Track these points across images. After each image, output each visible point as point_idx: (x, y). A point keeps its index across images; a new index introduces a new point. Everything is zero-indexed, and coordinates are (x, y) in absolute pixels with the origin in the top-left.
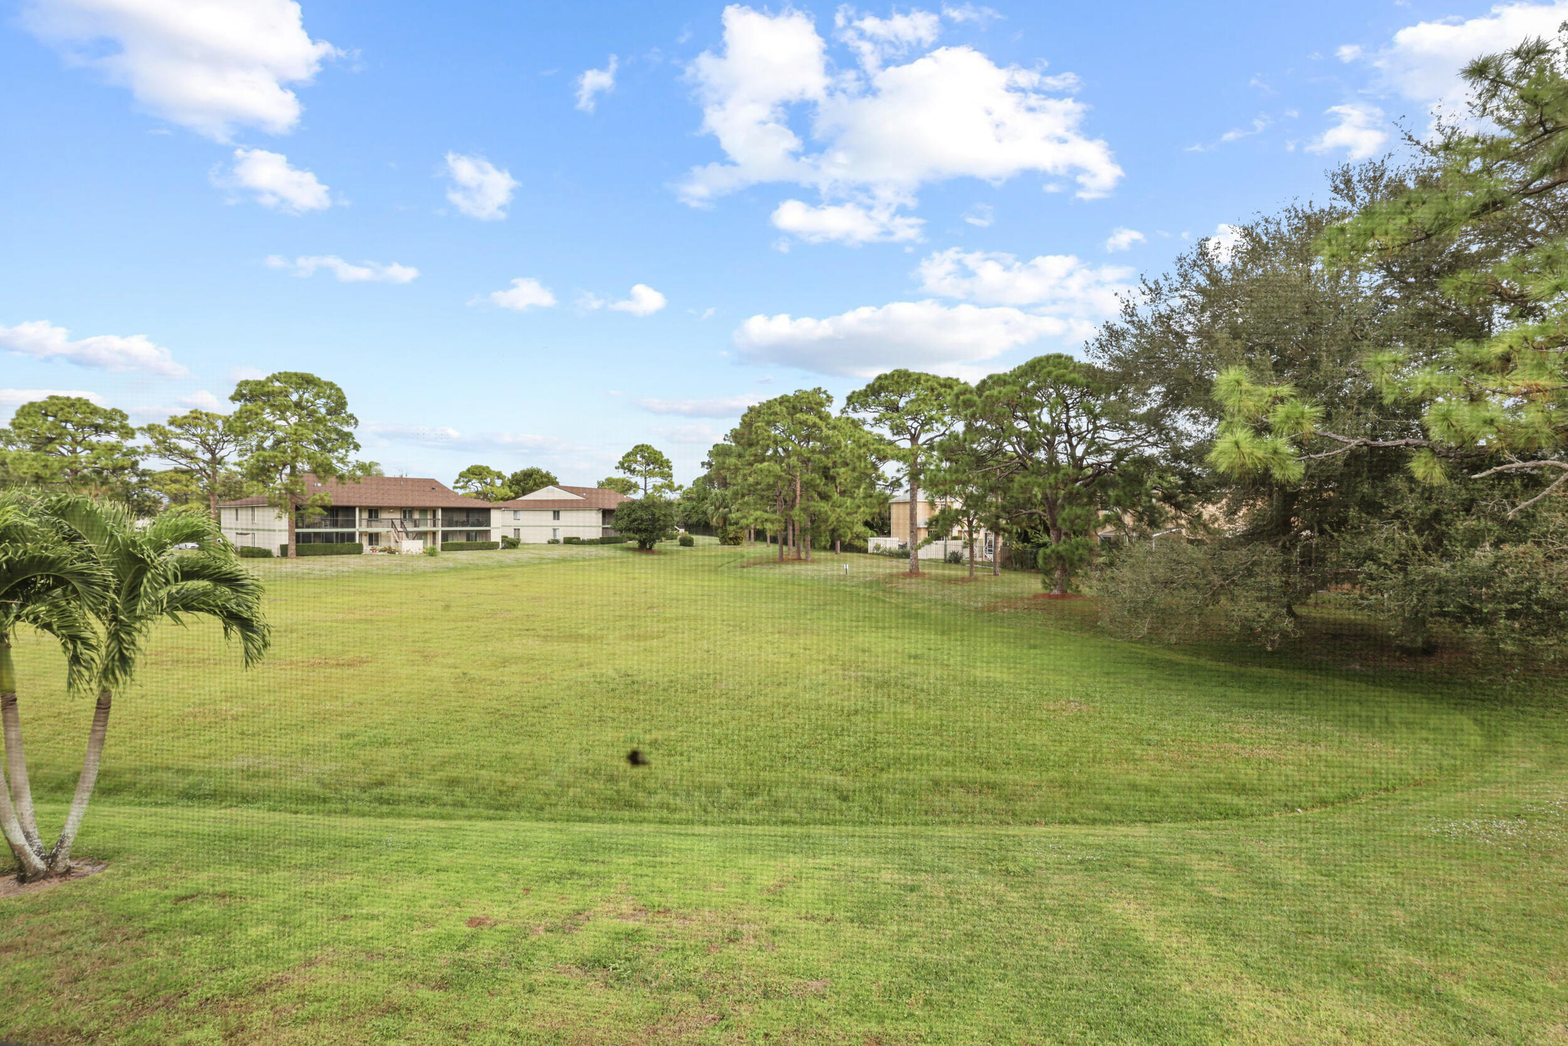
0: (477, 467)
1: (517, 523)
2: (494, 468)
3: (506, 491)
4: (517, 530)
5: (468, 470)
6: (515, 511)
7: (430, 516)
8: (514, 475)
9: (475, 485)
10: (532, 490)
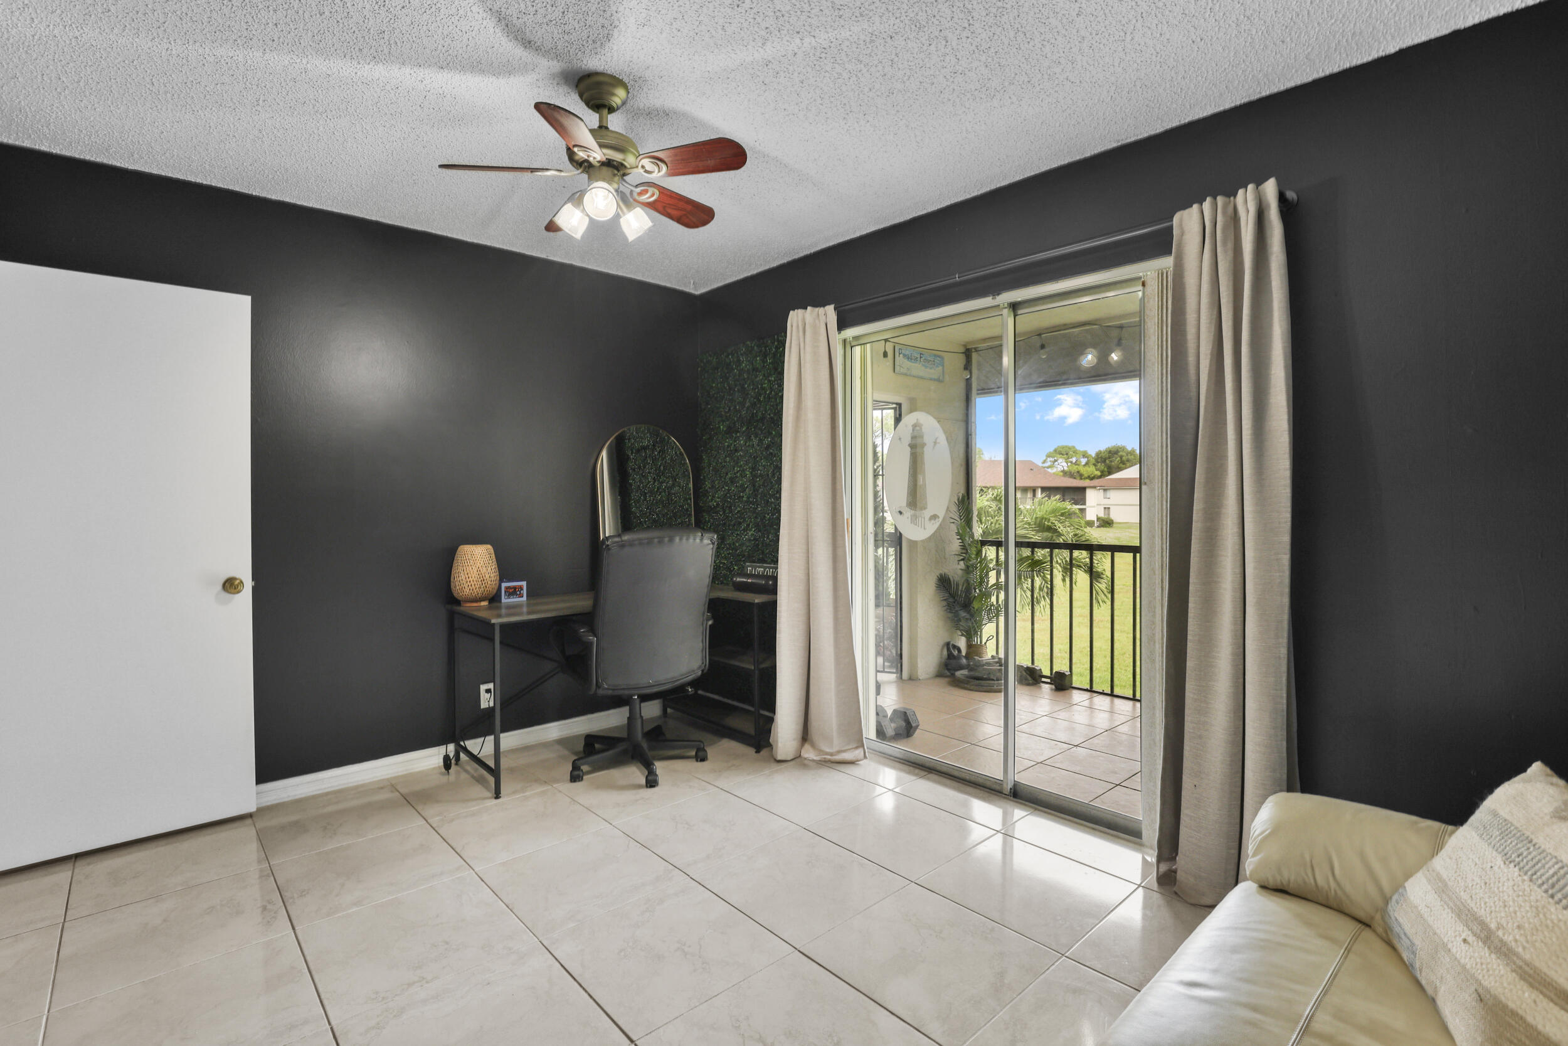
0: (1063, 447)
1: (1106, 502)
2: (1080, 447)
3: (1092, 470)
4: (1107, 509)
5: (1055, 451)
6: (1105, 490)
7: (1030, 495)
8: (1098, 454)
9: (1062, 465)
10: (1119, 469)
